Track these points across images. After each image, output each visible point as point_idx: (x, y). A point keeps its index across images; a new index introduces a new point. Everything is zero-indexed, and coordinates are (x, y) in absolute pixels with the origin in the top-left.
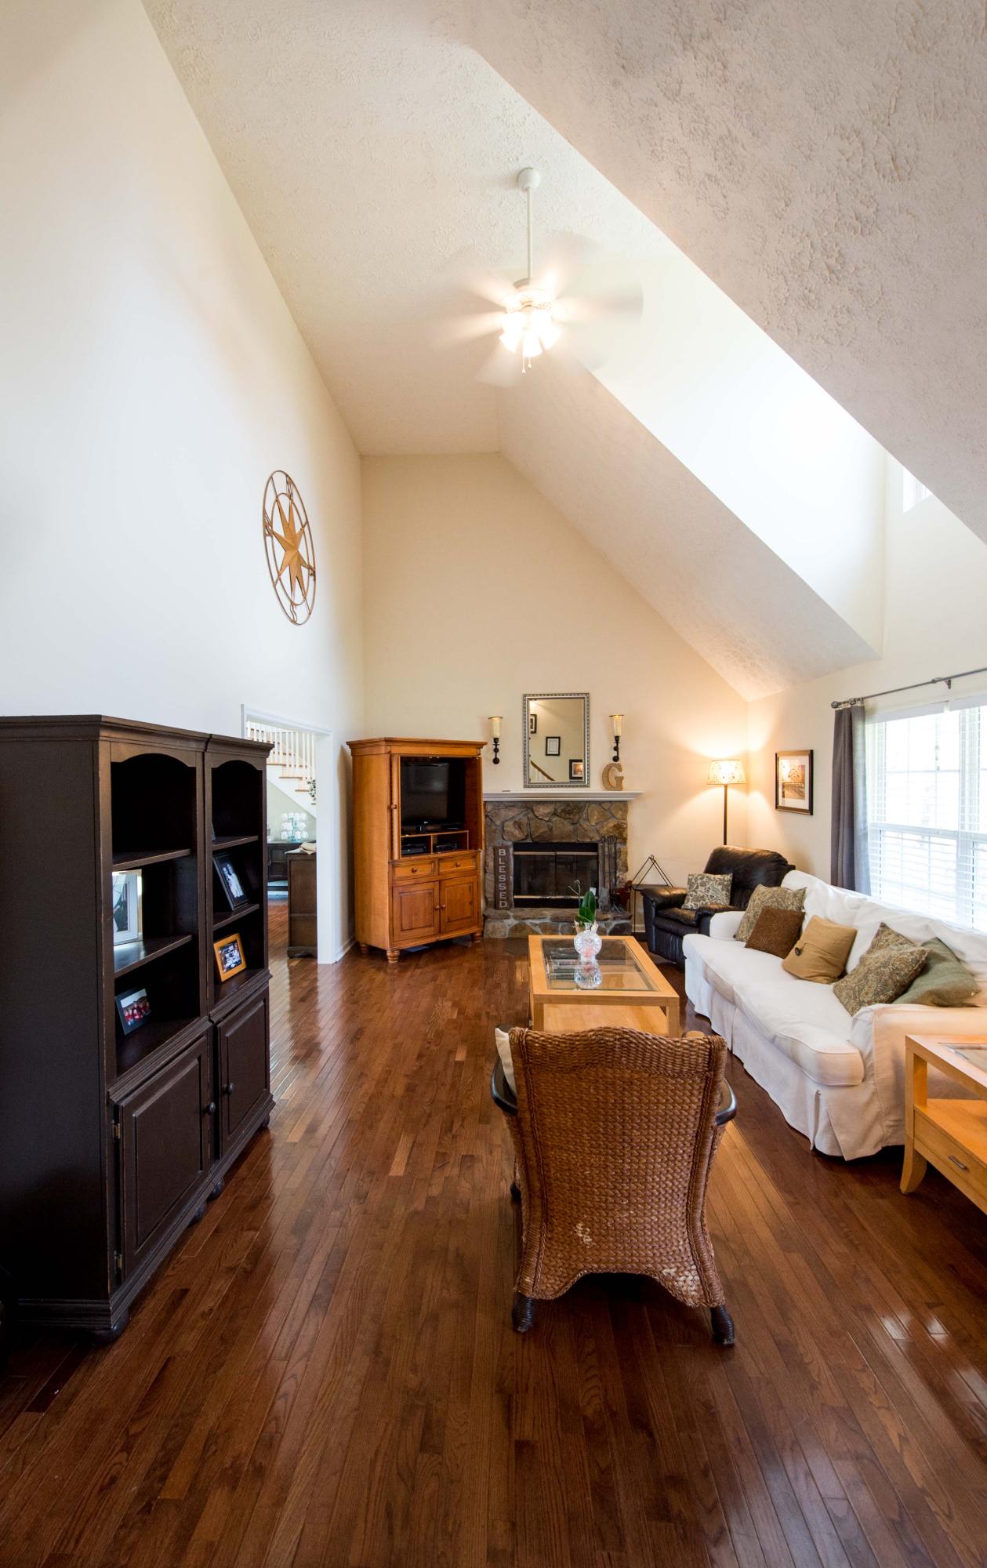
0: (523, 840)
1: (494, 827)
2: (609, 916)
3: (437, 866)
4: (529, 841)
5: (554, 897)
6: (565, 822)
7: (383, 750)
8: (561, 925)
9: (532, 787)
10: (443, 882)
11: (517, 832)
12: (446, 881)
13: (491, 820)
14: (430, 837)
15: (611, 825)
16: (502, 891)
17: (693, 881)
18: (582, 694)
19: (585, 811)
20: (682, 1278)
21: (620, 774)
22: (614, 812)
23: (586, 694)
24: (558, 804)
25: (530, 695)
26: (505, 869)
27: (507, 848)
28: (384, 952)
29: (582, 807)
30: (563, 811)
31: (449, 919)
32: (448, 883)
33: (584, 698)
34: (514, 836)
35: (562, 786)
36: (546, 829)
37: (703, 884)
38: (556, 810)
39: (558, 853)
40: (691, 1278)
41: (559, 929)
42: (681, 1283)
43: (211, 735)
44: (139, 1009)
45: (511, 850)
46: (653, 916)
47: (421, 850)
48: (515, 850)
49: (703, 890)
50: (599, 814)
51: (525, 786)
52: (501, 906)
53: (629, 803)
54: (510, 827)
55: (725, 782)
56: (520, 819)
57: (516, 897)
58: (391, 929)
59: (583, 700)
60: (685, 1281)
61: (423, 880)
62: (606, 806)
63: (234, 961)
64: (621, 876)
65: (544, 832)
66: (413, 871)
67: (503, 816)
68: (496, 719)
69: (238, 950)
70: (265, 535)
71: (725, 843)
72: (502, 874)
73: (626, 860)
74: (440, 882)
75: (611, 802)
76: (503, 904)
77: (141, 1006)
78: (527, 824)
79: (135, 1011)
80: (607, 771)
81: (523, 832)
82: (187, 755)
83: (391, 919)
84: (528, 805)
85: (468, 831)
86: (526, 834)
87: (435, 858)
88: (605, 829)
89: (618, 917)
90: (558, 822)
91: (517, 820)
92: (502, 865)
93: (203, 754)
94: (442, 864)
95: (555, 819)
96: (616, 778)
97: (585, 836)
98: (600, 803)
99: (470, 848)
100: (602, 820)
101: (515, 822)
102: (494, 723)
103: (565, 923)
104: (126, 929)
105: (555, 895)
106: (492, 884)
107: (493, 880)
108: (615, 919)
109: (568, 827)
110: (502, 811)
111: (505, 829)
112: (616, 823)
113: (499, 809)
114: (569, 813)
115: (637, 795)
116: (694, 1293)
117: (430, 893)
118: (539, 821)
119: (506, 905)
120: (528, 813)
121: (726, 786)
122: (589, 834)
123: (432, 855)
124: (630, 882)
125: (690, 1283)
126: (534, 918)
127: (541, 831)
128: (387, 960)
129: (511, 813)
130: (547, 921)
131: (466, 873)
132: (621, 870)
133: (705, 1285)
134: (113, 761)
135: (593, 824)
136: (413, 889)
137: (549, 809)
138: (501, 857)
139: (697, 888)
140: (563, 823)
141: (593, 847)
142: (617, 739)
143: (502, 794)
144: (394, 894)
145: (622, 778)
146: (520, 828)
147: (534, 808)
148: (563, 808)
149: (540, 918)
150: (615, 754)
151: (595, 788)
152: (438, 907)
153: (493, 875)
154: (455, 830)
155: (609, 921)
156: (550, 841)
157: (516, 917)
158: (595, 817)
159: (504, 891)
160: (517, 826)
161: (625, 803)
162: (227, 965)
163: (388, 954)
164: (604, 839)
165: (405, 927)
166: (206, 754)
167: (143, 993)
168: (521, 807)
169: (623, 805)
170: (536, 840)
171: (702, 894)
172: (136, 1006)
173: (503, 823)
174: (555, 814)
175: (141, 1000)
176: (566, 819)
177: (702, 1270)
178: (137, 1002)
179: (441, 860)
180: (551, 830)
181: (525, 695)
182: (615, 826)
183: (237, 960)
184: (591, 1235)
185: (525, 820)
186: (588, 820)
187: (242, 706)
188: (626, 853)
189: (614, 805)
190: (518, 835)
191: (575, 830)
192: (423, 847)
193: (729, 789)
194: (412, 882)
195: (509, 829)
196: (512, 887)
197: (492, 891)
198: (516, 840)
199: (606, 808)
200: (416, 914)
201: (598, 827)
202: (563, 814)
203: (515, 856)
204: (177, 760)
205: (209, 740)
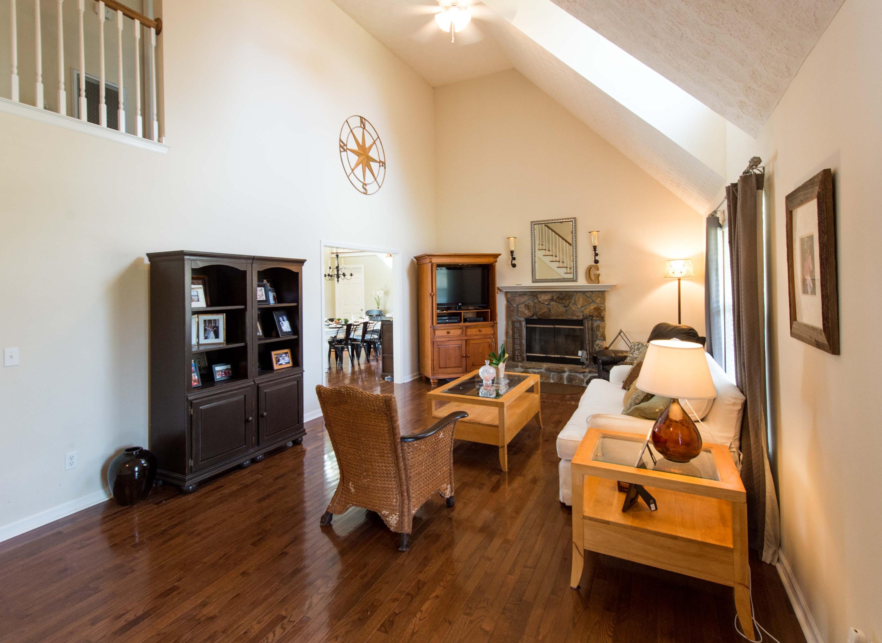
0: (531, 317)
1: (512, 308)
2: (587, 370)
3: (464, 331)
4: (535, 317)
5: (553, 356)
6: (560, 306)
7: (427, 260)
8: (552, 374)
9: (537, 282)
10: (468, 341)
11: (526, 312)
12: (471, 341)
13: (510, 304)
14: (461, 313)
15: (592, 307)
16: (517, 350)
17: (633, 347)
18: (571, 219)
19: (574, 298)
20: (391, 517)
21: (598, 272)
22: (594, 299)
23: (573, 218)
24: (554, 294)
25: (535, 222)
26: (519, 336)
27: (520, 322)
28: (429, 379)
29: (571, 295)
30: (558, 298)
31: (472, 364)
32: (471, 342)
33: (572, 221)
34: (525, 314)
35: (558, 281)
36: (546, 310)
37: (638, 349)
38: (552, 297)
39: (556, 326)
40: (395, 518)
41: (551, 377)
42: (390, 519)
43: (254, 256)
44: (225, 373)
45: (524, 323)
46: (601, 369)
47: (456, 321)
48: (527, 323)
49: (638, 353)
50: (583, 299)
51: (533, 282)
52: (516, 360)
53: (606, 294)
54: (522, 308)
55: (679, 275)
56: (529, 303)
57: (528, 354)
58: (433, 368)
59: (571, 223)
60: (392, 519)
61: (454, 339)
62: (588, 295)
63: (285, 362)
64: (600, 344)
65: (545, 312)
66: (448, 333)
67: (517, 301)
68: (512, 238)
69: (288, 357)
70: (341, 152)
71: (680, 323)
72: (517, 338)
73: (604, 332)
74: (466, 340)
75: (592, 292)
76: (518, 358)
77: (227, 372)
78: (533, 306)
79: (223, 373)
80: (589, 270)
81: (531, 312)
82: (240, 266)
83: (433, 360)
84: (534, 294)
85: (489, 310)
86: (532, 313)
87: (464, 326)
88: (588, 310)
89: (592, 371)
90: (554, 305)
91: (527, 303)
92: (517, 333)
93: (252, 264)
94: (469, 330)
95: (552, 303)
96: (594, 275)
97: (573, 315)
98: (584, 292)
99: (491, 321)
100: (585, 304)
101: (526, 305)
102: (510, 241)
103: (555, 373)
104: (218, 338)
105: (554, 355)
106: (511, 345)
107: (512, 342)
108: (590, 372)
109: (562, 309)
110: (517, 298)
111: (519, 309)
112: (596, 306)
113: (515, 297)
114: (562, 299)
115: (613, 287)
116: (394, 525)
117: (460, 347)
118: (541, 305)
119: (520, 359)
120: (534, 299)
121: (679, 280)
122: (576, 313)
123: (462, 324)
124: (607, 348)
125: (394, 520)
126: (534, 368)
127: (543, 311)
128: (431, 385)
129: (523, 299)
130: (543, 370)
131: (485, 336)
132: (599, 340)
133: (401, 522)
134: (193, 267)
135: (579, 307)
136: (447, 344)
137: (548, 297)
138: (516, 327)
139: (634, 351)
140: (558, 306)
141: (580, 322)
142: (595, 248)
143: (516, 287)
144: (434, 346)
145: (599, 275)
146: (529, 309)
147: (538, 296)
148: (557, 296)
149: (538, 369)
150: (597, 258)
151: (582, 282)
152: (464, 355)
153: (511, 339)
154: (480, 309)
155: (586, 374)
156: (549, 318)
157: (522, 367)
158: (581, 302)
159: (518, 350)
160: (526, 308)
161: (603, 293)
162: (280, 363)
163: (431, 381)
164: (585, 318)
165: (441, 366)
166: (253, 265)
167: (229, 366)
168: (530, 295)
169: (602, 294)
170: (540, 317)
171: (636, 356)
172: (224, 371)
173: (518, 305)
174: (552, 300)
175: (227, 369)
176: (560, 303)
177: (401, 516)
178: (225, 370)
179: (467, 327)
180: (550, 311)
181: (532, 222)
182: (595, 308)
183: (287, 361)
184: (354, 488)
185: (532, 304)
186: (575, 304)
187: (320, 240)
188: (604, 328)
189: (594, 294)
190: (528, 313)
191: (566, 311)
192: (457, 319)
193: (681, 281)
194: (447, 339)
195: (522, 309)
196: (524, 348)
197: (511, 349)
198: (526, 317)
199: (589, 296)
200: (449, 359)
201: (582, 309)
202: (558, 300)
203: (527, 327)
204: (234, 268)
205: (254, 259)
